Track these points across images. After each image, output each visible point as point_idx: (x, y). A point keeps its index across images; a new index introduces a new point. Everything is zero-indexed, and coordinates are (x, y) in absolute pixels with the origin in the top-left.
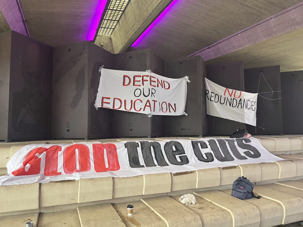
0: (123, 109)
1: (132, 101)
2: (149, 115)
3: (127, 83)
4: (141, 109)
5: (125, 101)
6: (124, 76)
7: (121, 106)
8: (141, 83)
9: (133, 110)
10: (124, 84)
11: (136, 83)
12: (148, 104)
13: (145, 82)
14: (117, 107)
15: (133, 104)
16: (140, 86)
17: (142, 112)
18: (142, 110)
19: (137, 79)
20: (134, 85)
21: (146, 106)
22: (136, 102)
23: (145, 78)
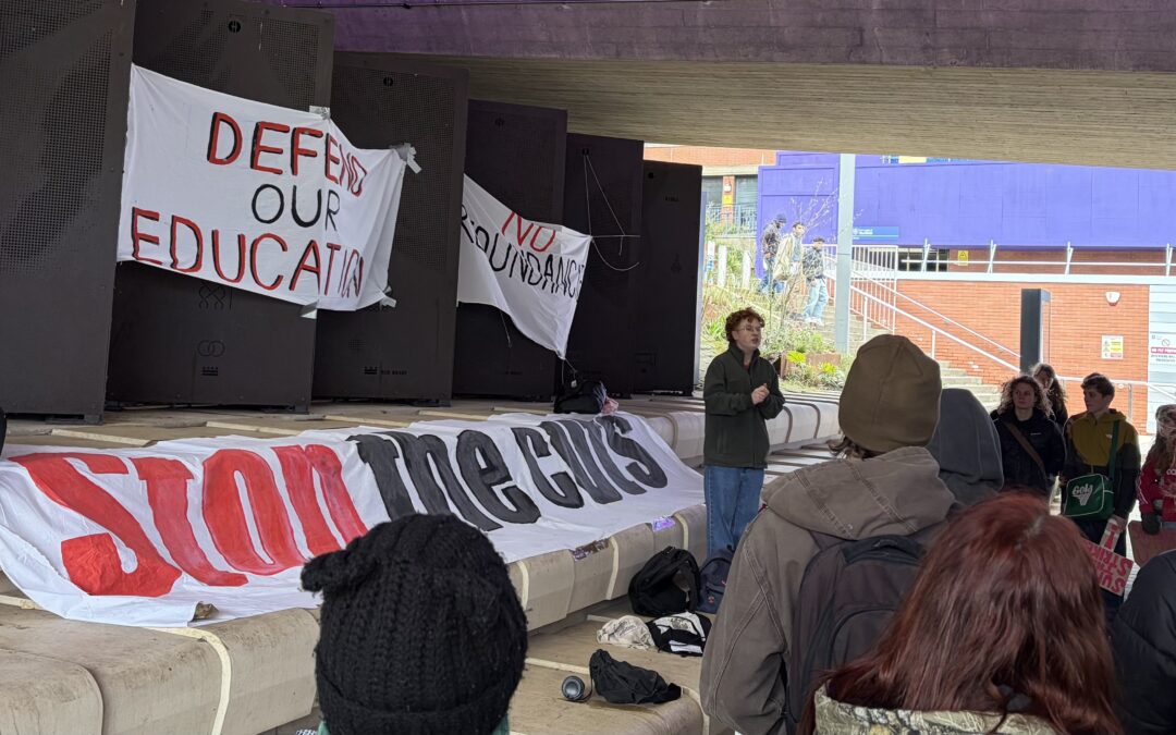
0: (207, 273)
1: (241, 239)
2: (310, 308)
3: (224, 149)
4: (279, 279)
5: (215, 235)
6: (217, 118)
7: (199, 257)
8: (283, 161)
9: (247, 284)
10: (211, 156)
11: (264, 159)
12: (310, 261)
13: (301, 159)
14: (185, 262)
15: (247, 252)
16: (279, 172)
17: (281, 294)
18: (286, 282)
19: (268, 138)
20: (253, 165)
21: (301, 266)
22: (259, 246)
23: (305, 142)
